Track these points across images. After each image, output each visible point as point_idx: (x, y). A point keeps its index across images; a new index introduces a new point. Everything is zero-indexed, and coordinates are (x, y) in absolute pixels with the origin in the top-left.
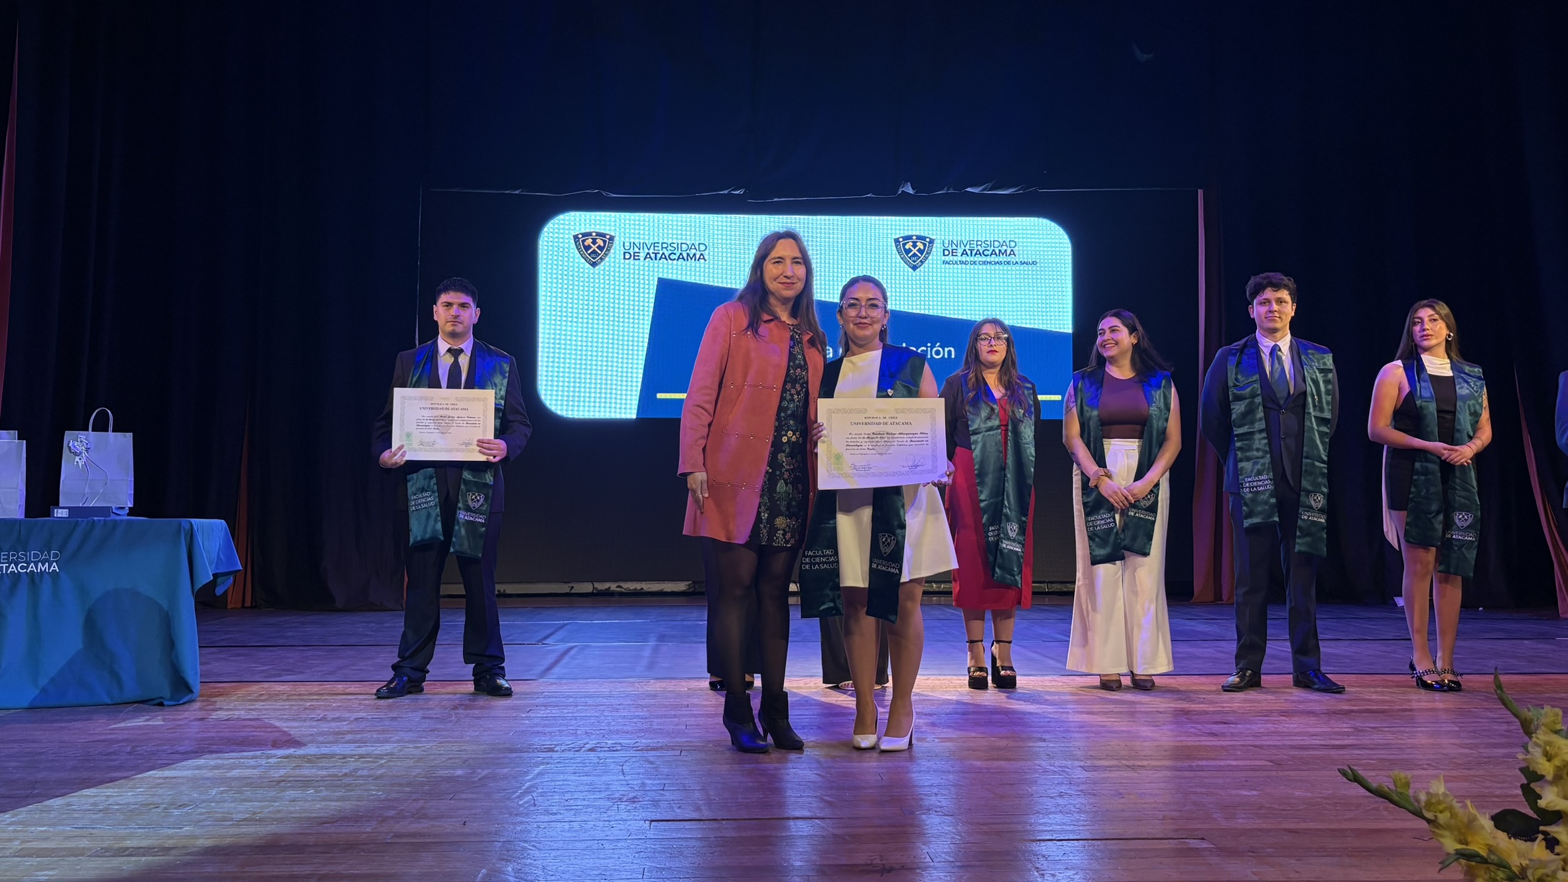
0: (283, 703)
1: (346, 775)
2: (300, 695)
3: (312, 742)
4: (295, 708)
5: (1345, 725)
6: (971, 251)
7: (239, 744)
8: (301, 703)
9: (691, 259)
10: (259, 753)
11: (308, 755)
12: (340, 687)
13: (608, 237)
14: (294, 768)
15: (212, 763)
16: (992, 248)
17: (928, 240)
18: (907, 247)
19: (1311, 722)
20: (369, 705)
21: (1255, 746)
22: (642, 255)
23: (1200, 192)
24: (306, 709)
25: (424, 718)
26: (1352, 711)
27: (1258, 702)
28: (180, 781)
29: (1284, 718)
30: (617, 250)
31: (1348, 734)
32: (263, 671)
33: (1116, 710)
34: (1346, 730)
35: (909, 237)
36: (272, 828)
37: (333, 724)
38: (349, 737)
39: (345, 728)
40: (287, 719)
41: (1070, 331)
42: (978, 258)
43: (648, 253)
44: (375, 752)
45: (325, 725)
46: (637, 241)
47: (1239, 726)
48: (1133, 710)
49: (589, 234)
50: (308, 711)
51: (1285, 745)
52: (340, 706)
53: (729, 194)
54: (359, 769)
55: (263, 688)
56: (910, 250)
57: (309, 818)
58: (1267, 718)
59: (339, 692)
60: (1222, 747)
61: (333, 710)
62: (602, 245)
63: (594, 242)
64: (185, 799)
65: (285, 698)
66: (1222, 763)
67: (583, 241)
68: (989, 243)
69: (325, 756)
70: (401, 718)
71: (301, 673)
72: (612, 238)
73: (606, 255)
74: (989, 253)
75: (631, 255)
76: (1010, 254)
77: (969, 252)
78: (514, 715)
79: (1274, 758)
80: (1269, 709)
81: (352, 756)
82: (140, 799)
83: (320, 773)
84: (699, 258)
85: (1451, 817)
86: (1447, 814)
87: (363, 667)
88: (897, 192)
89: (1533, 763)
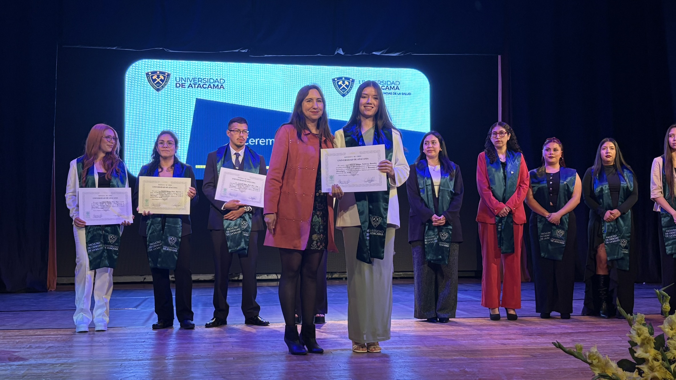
1: (58, 372)
3: (31, 358)
4: (11, 342)
9: (216, 88)
10: (4, 364)
11: (32, 364)
12: (31, 332)
13: (166, 74)
14: (28, 370)
17: (351, 80)
18: (339, 83)
20: (53, 341)
21: (524, 349)
22: (187, 85)
23: (499, 57)
24: (17, 343)
30: (172, 82)
35: (341, 78)
37: (37, 350)
38: (50, 355)
39: (46, 351)
43: (190, 84)
44: (69, 362)
45: (33, 350)
46: (183, 77)
49: (156, 72)
51: (538, 348)
52: (37, 341)
53: (239, 52)
54: (64, 370)
56: (341, 86)
60: (508, 350)
62: (163, 79)
63: (158, 77)
66: (507, 356)
67: (152, 76)
68: (385, 82)
69: (41, 364)
72: (169, 75)
73: (165, 85)
75: (180, 85)
76: (396, 89)
79: (532, 354)
81: (57, 364)
83: (43, 372)
84: (221, 87)
85: (599, 362)
86: (597, 360)
87: (39, 322)
88: (334, 53)
89: (633, 338)
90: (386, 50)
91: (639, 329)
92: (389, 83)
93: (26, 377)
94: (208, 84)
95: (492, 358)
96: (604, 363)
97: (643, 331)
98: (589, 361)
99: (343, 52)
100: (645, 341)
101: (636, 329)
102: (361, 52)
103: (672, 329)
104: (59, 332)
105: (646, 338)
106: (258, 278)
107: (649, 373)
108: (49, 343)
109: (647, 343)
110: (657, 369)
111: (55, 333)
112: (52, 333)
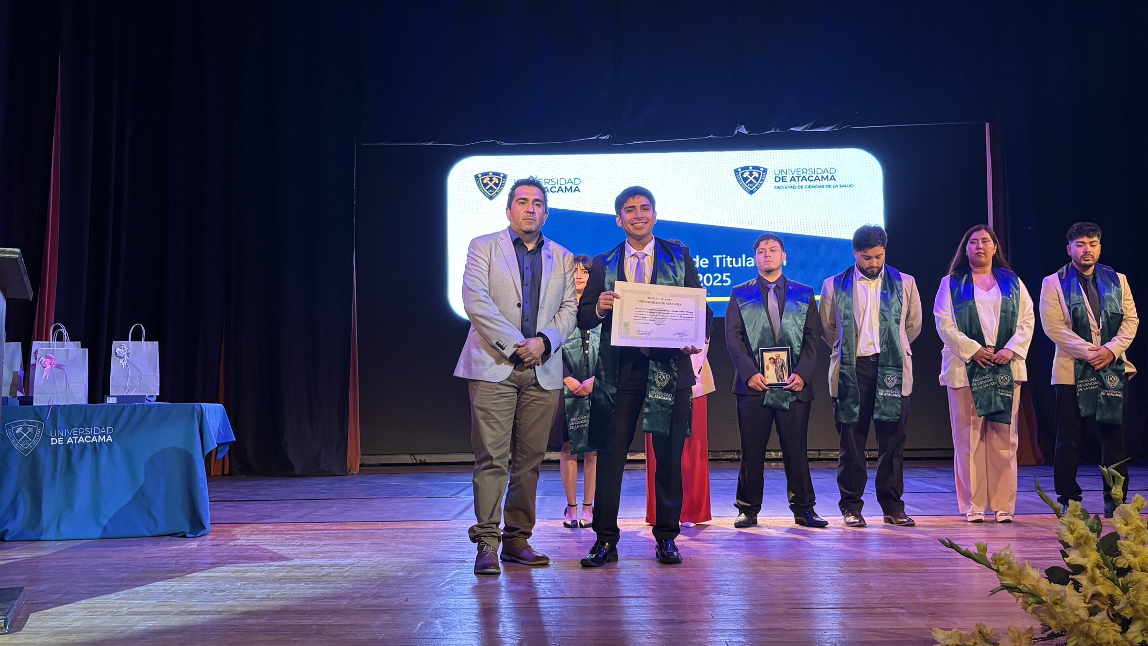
0: (270, 536)
1: (323, 575)
3: (297, 558)
4: (280, 539)
6: (798, 177)
7: (246, 559)
9: (568, 190)
10: (262, 564)
11: (296, 565)
12: (309, 526)
13: (502, 175)
14: (288, 572)
15: (233, 569)
16: (816, 175)
17: (762, 169)
18: (745, 176)
20: (332, 537)
23: (987, 125)
24: (287, 539)
28: (214, 578)
35: (747, 168)
36: (283, 602)
37: (309, 548)
38: (321, 555)
39: (318, 550)
42: (804, 183)
44: (341, 563)
45: (303, 549)
49: (487, 174)
53: (598, 139)
54: (332, 572)
55: (253, 527)
56: (745, 179)
57: (304, 598)
59: (309, 529)
62: (497, 182)
63: (491, 180)
64: (222, 588)
65: (270, 533)
67: (482, 180)
68: (813, 171)
69: (307, 566)
71: (279, 517)
72: (505, 177)
73: (500, 190)
74: (814, 178)
76: (831, 179)
77: (796, 179)
78: (437, 541)
81: (325, 566)
82: (193, 587)
83: (306, 574)
84: (575, 190)
85: (1009, 568)
86: (1006, 566)
87: (323, 514)
88: (734, 133)
89: (1062, 536)
90: (811, 124)
91: (1070, 523)
92: (819, 171)
93: (282, 580)
94: (558, 186)
95: (918, 570)
96: (1018, 570)
97: (1077, 526)
98: (995, 567)
99: (747, 131)
100: (1082, 541)
101: (1066, 523)
102: (773, 129)
103: (1126, 524)
104: (344, 527)
105: (1082, 536)
106: (629, 457)
107: (1089, 587)
108: (326, 540)
109: (1086, 543)
110: (1100, 582)
111: (339, 527)
112: (334, 528)
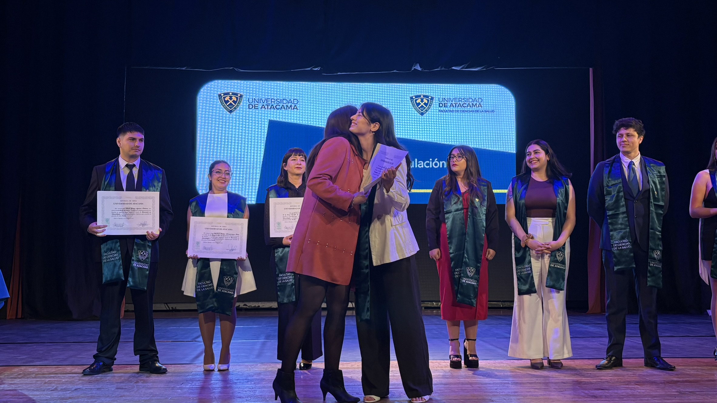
0: (32, 380)
2: (43, 374)
4: (39, 382)
5: (674, 390)
6: (456, 104)
8: (43, 379)
9: (289, 108)
12: (69, 369)
13: (239, 95)
16: (468, 103)
17: (430, 97)
18: (417, 102)
19: (653, 389)
22: (260, 106)
23: (591, 69)
25: (117, 388)
26: (678, 381)
27: (623, 376)
29: (639, 386)
30: (244, 103)
31: (675, 396)
32: (23, 359)
33: (537, 381)
34: (674, 393)
35: (419, 96)
37: (60, 393)
39: (68, 395)
40: (33, 390)
41: (515, 152)
42: (459, 109)
43: (263, 105)
45: (55, 394)
46: (256, 98)
47: (610, 391)
48: (547, 381)
49: (228, 94)
50: (46, 385)
52: (67, 381)
53: (311, 70)
55: (21, 370)
56: (419, 104)
58: (627, 386)
59: (68, 372)
61: (63, 383)
62: (236, 100)
63: (231, 98)
65: (33, 376)
67: (224, 98)
68: (466, 100)
70: (103, 388)
71: (46, 360)
72: (241, 96)
73: (238, 106)
74: (466, 105)
75: (252, 106)
76: (479, 106)
77: (454, 105)
78: (172, 386)
80: (628, 380)
84: (294, 108)
88: (411, 70)
90: (466, 65)
92: (471, 100)
94: (281, 105)
99: (421, 68)
102: (440, 67)
